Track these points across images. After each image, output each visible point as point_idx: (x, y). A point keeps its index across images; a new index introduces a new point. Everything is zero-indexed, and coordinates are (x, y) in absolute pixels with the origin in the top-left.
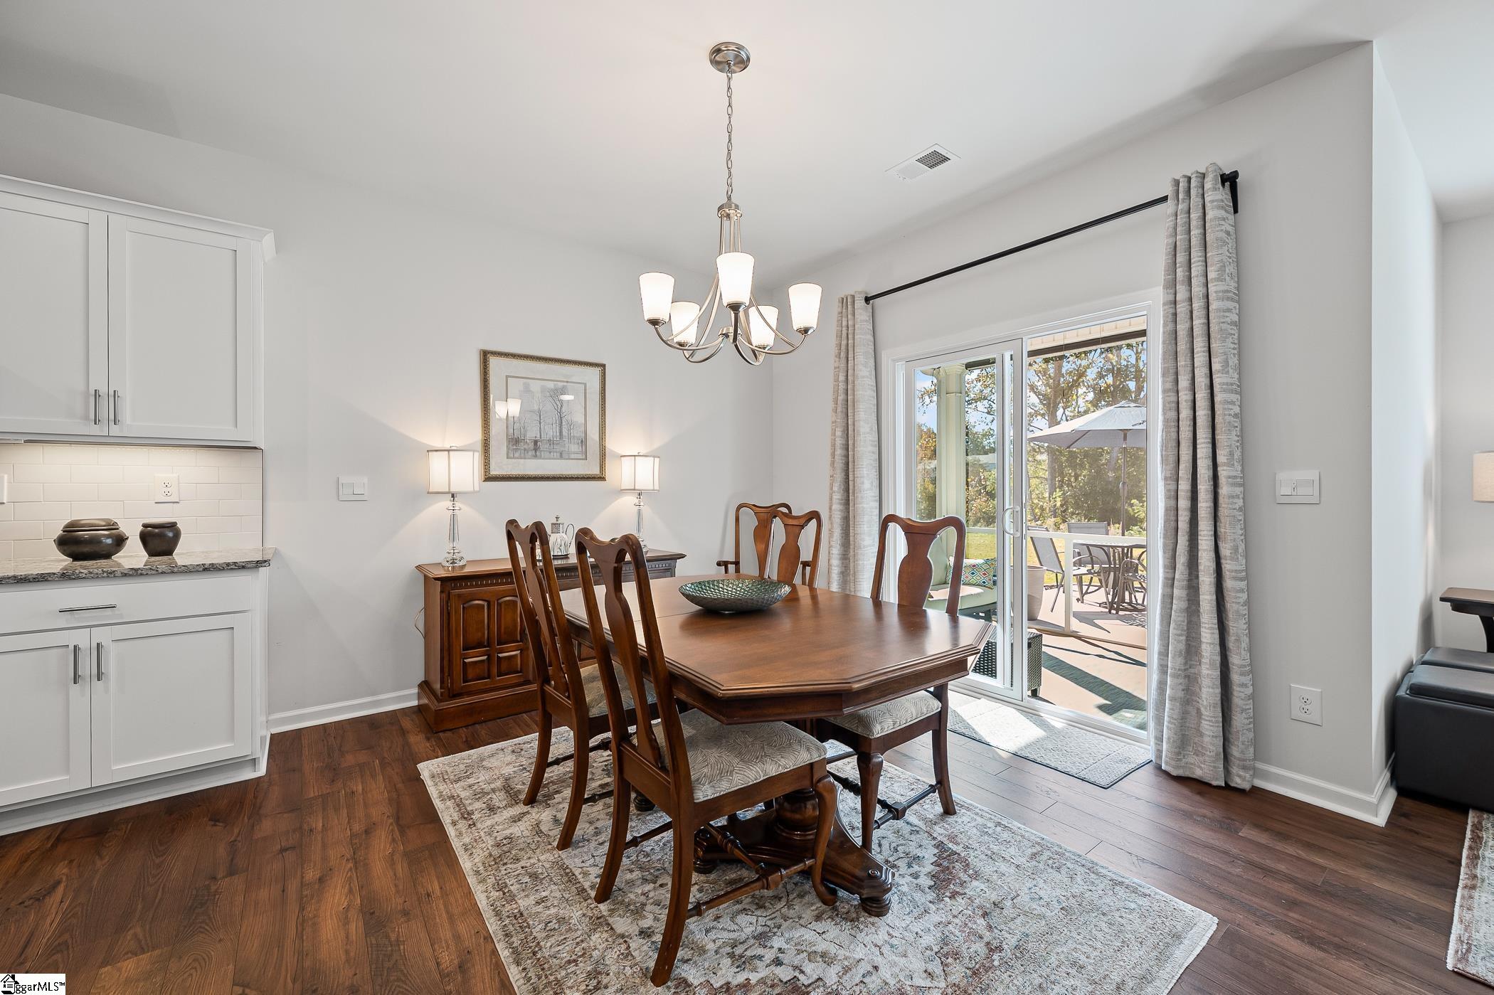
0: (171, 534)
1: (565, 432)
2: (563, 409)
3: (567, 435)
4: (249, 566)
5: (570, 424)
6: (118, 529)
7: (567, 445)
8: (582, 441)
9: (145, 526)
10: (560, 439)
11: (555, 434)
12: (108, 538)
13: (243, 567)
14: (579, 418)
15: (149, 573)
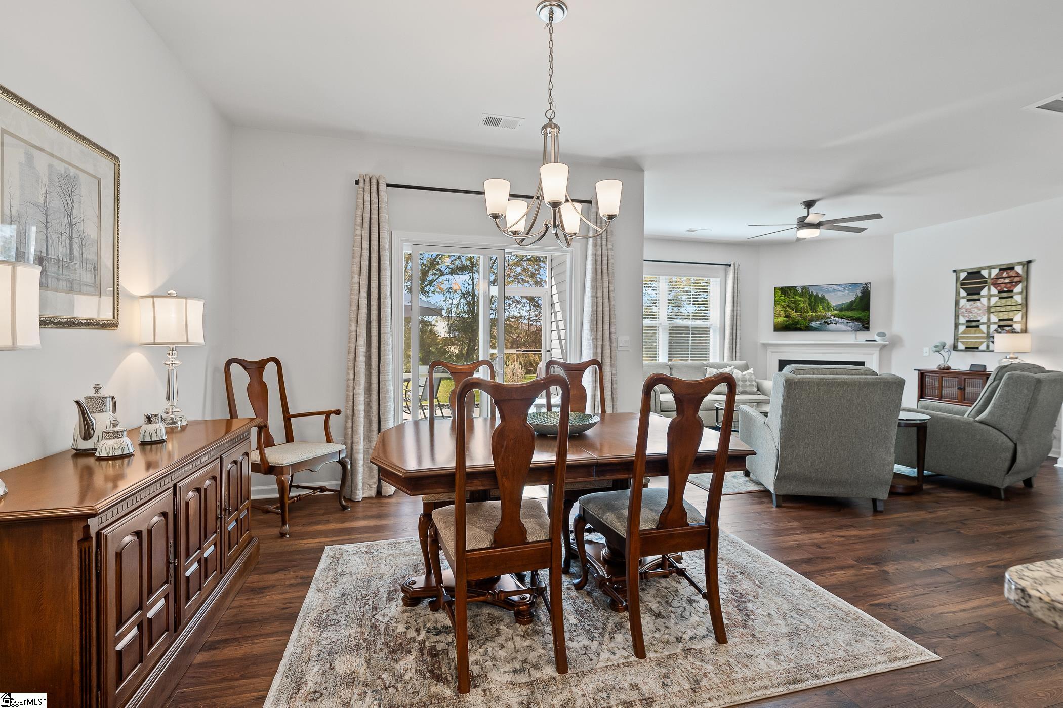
1: (76, 252)
2: (75, 211)
3: (78, 254)
5: (83, 238)
7: (78, 271)
8: (95, 268)
10: (71, 259)
11: (64, 250)
14: (92, 233)
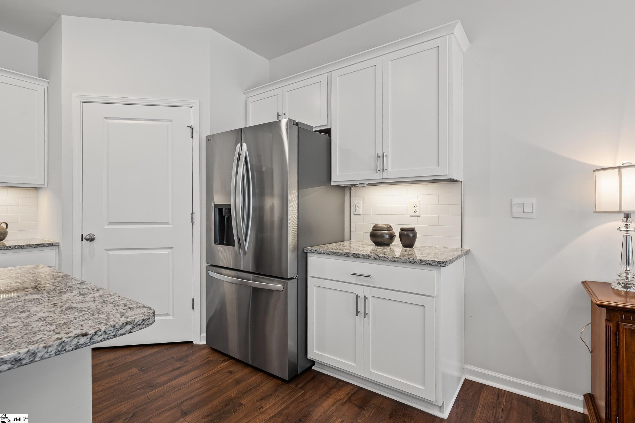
0: (411, 235)
4: (433, 264)
6: (392, 230)
9: (401, 229)
12: (387, 235)
13: (430, 264)
15: (385, 260)
